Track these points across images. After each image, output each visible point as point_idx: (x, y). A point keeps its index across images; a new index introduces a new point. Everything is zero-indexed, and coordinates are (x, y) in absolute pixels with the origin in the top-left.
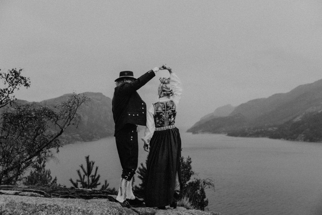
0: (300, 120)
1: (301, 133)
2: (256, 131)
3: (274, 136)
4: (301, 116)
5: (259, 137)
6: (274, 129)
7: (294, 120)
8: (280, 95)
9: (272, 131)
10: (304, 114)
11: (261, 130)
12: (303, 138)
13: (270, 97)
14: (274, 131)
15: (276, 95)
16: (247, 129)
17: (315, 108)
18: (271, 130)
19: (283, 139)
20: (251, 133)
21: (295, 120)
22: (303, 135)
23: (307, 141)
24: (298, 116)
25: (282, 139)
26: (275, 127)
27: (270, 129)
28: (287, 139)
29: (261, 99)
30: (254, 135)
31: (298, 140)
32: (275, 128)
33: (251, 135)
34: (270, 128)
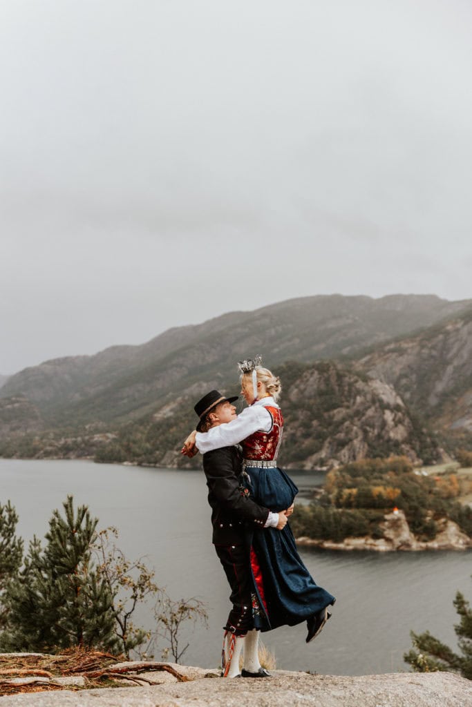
0: (171, 414)
1: (172, 449)
2: (62, 442)
3: (106, 457)
4: (173, 405)
5: (69, 458)
6: (108, 438)
7: (156, 415)
8: (125, 349)
9: (101, 442)
10: (179, 399)
11: (74, 439)
12: (175, 461)
13: (99, 354)
14: (108, 441)
15: (114, 348)
16: (37, 438)
17: (205, 385)
18: (101, 439)
19: (130, 464)
20: (49, 448)
21: (159, 416)
22: (176, 453)
23: (185, 469)
24: (167, 403)
25: (125, 463)
26: (111, 433)
27: (97, 438)
28: (140, 464)
29: (78, 357)
30: (56, 454)
31: (164, 467)
32: (110, 435)
33: (48, 455)
34: (98, 435)
